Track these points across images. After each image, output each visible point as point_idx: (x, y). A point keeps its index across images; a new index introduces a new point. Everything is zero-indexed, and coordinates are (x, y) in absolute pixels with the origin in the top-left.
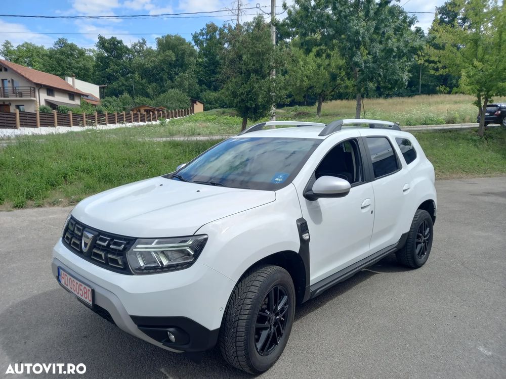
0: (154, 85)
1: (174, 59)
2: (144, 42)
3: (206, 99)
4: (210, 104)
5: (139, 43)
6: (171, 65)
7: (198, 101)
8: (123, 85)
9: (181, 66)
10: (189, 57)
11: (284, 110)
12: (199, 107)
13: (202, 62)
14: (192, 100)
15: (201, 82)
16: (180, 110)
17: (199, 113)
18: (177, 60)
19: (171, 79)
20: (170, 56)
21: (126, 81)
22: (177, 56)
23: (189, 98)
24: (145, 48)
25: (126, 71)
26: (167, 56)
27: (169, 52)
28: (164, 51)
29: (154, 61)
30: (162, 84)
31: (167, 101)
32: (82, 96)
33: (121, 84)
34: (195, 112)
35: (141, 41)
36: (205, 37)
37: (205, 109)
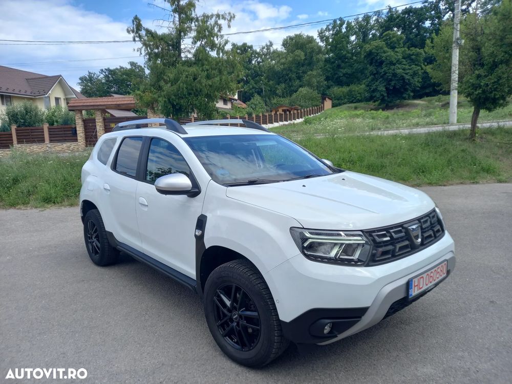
0: (283, 85)
1: (303, 58)
2: (271, 44)
3: (334, 95)
4: (338, 100)
5: (267, 45)
6: (299, 64)
7: (328, 98)
8: (253, 88)
9: (309, 64)
10: (318, 54)
11: (425, 101)
12: (328, 104)
13: (329, 58)
14: (323, 97)
15: (327, 79)
16: (314, 108)
17: (329, 109)
18: (305, 59)
19: (299, 78)
20: (299, 56)
21: (256, 83)
22: (306, 55)
23: (320, 95)
24: (272, 50)
25: (256, 74)
26: (296, 55)
27: (298, 52)
28: (292, 52)
29: (284, 64)
30: (290, 84)
31: (300, 100)
32: (233, 101)
33: (251, 87)
34: (325, 109)
35: (269, 44)
36: (331, 32)
37: (334, 106)
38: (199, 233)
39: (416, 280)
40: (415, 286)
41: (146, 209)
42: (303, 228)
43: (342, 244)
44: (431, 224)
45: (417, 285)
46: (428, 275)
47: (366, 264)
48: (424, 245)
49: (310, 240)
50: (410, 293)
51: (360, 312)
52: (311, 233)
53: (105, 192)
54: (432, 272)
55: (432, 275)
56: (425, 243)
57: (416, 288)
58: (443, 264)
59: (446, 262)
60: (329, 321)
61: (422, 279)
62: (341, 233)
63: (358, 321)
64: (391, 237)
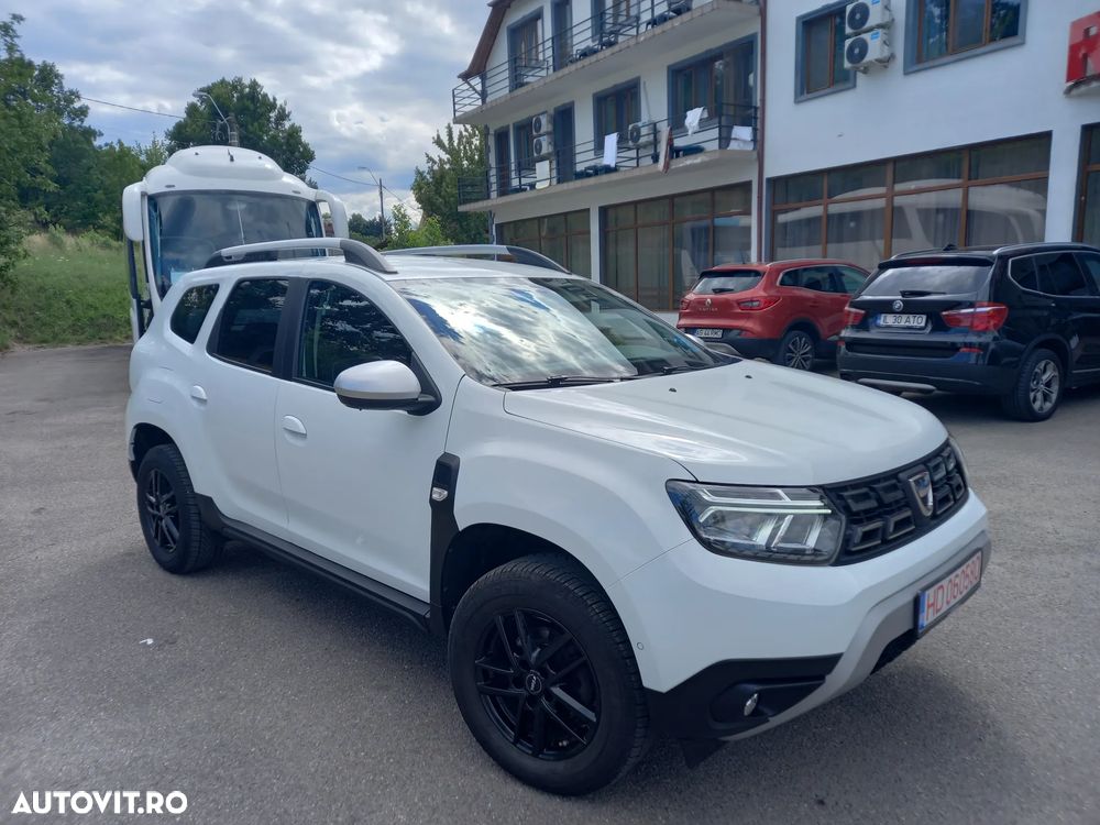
38: (440, 494)
39: (930, 592)
40: (929, 607)
41: (299, 443)
42: (697, 482)
43: (782, 517)
44: (948, 473)
45: (933, 605)
46: (950, 581)
47: (833, 560)
48: (938, 518)
49: (713, 509)
50: (920, 622)
51: (823, 666)
52: (714, 493)
53: (195, 404)
54: (957, 576)
55: (957, 581)
56: (939, 513)
57: (931, 610)
58: (974, 558)
59: (979, 554)
60: (756, 687)
61: (940, 592)
62: (779, 491)
63: (819, 685)
64: (879, 500)
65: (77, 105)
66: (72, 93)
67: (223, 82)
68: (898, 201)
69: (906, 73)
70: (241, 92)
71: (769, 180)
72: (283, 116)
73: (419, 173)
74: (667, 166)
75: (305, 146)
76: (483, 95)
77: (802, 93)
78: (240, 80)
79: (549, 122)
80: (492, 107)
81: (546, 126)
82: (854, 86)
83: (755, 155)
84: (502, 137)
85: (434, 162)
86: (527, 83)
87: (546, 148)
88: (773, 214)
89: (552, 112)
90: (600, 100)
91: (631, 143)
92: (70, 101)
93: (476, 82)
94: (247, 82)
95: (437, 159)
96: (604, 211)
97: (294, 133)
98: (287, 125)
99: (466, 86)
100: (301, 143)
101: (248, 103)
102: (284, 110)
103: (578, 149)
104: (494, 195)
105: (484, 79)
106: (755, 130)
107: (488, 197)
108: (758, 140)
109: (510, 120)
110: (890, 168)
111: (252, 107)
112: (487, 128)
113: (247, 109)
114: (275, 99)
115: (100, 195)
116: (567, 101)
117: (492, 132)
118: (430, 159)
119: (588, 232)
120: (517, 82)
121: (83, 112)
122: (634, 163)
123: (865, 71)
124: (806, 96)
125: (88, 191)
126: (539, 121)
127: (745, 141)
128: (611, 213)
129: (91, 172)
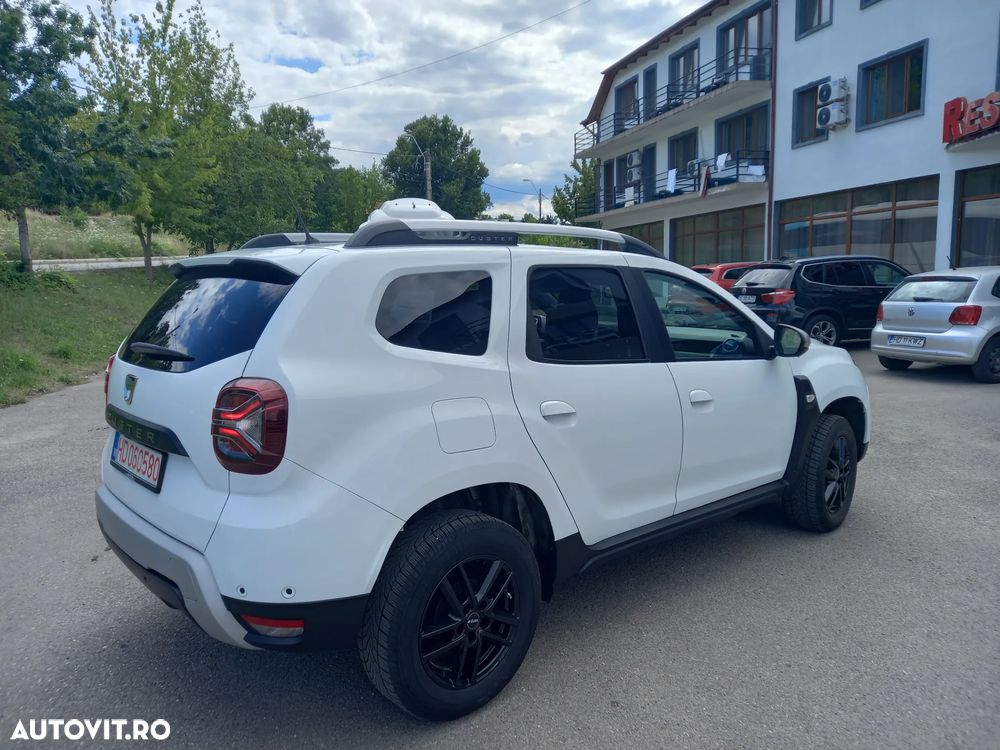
65: (322, 140)
66: (319, 132)
67: (425, 118)
68: (855, 218)
69: (857, 131)
70: (437, 126)
71: (776, 202)
72: (467, 142)
73: (558, 191)
74: (705, 193)
75: (482, 166)
76: (597, 137)
77: (797, 142)
78: (435, 117)
79: (639, 157)
80: (604, 146)
81: (636, 161)
82: (827, 139)
83: (767, 184)
84: (609, 166)
85: (571, 181)
86: (627, 129)
87: (636, 177)
88: (780, 226)
89: (641, 150)
90: (673, 142)
91: (689, 175)
92: (318, 138)
93: (593, 126)
94: (440, 117)
95: (573, 179)
96: (673, 222)
97: (474, 156)
98: (470, 149)
99: (586, 131)
100: (478, 163)
101: (440, 135)
102: (468, 138)
103: (658, 178)
104: (602, 210)
105: (598, 123)
106: (766, 168)
107: (598, 212)
108: (769, 174)
109: (615, 155)
110: (849, 195)
111: (443, 138)
112: (599, 160)
113: (440, 140)
114: (461, 129)
115: (334, 208)
116: (652, 142)
117: (602, 164)
118: (568, 179)
119: (662, 238)
120: (619, 129)
121: (326, 146)
122: (692, 189)
123: (834, 129)
124: (800, 144)
125: (327, 205)
126: (631, 157)
127: (757, 176)
128: (679, 224)
129: (330, 190)
